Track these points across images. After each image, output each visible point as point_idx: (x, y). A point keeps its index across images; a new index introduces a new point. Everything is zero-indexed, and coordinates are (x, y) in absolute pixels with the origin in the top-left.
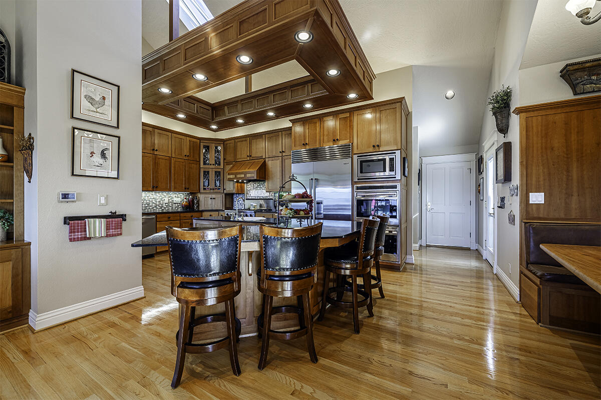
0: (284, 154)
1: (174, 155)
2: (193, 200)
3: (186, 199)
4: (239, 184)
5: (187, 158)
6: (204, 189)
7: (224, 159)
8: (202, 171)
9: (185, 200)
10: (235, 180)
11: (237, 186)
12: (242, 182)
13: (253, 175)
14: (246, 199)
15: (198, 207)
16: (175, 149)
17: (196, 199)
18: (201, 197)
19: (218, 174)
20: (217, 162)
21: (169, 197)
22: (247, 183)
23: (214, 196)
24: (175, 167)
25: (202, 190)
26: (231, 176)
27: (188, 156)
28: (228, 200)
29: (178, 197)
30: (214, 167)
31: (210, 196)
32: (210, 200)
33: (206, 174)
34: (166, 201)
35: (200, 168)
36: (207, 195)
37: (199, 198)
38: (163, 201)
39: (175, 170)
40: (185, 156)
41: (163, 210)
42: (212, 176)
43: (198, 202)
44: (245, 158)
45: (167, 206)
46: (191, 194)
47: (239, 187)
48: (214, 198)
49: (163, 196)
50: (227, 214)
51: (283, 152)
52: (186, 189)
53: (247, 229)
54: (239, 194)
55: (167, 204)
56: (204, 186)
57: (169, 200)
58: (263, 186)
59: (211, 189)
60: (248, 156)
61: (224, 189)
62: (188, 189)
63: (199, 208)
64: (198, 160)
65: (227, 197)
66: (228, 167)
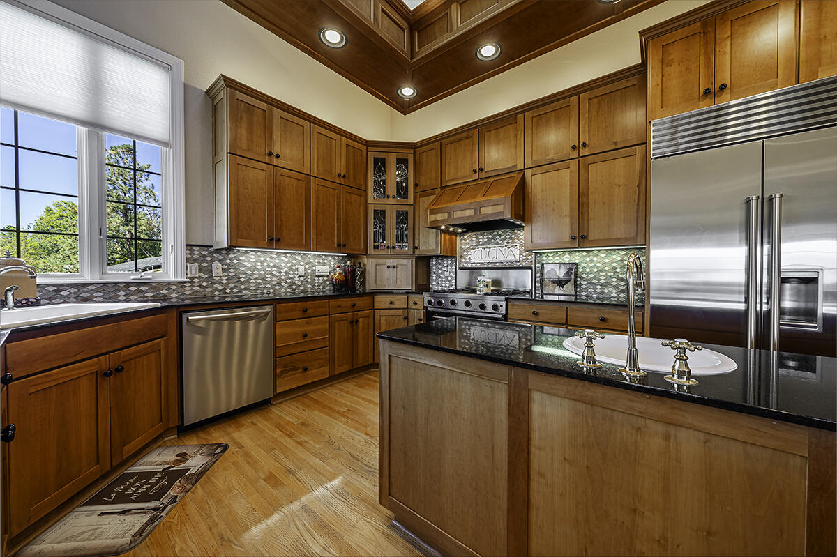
0: (584, 152)
1: (316, 171)
2: (353, 271)
3: (339, 267)
4: (448, 237)
5: (342, 181)
6: (376, 247)
7: (416, 185)
8: (371, 209)
9: (338, 269)
10: (443, 227)
11: (445, 240)
12: (455, 233)
13: (500, 208)
14: (460, 269)
15: (363, 283)
16: (318, 160)
17: (360, 267)
18: (369, 263)
19: (402, 218)
20: (402, 192)
21: (307, 264)
22: (462, 234)
23: (394, 262)
24: (318, 198)
25: (371, 250)
26: (439, 217)
27: (344, 176)
28: (420, 271)
29: (324, 264)
30: (394, 202)
31: (389, 262)
32: (387, 272)
33: (380, 215)
34: (301, 271)
35: (367, 204)
36: (381, 261)
37: (365, 265)
38: (294, 271)
39: (317, 204)
40: (339, 175)
41: (294, 290)
42: (391, 220)
43: (364, 273)
44: (466, 177)
45: (302, 282)
46: (350, 256)
47: (448, 243)
48: (394, 267)
49: (294, 262)
50: (430, 302)
51: (584, 145)
52: (340, 247)
53: (461, 330)
54: (447, 257)
55: (302, 279)
56: (375, 242)
57: (306, 269)
58: (502, 240)
59: (388, 247)
60: (475, 171)
61: (415, 248)
62: (345, 245)
63: (364, 286)
64: (363, 188)
65: (420, 263)
66: (426, 202)
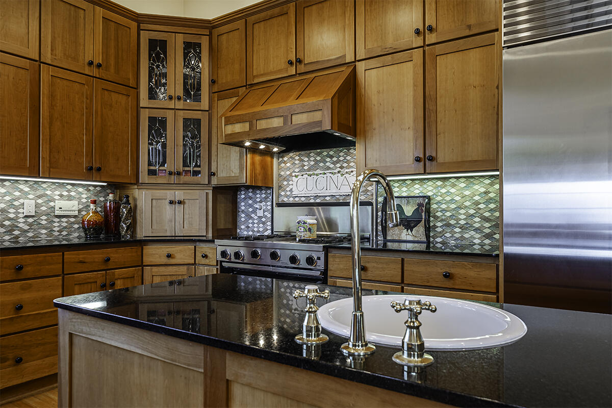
0: (431, 38)
1: (49, 55)
2: (117, 209)
3: (94, 202)
4: (258, 158)
5: (95, 72)
6: (152, 173)
7: (213, 82)
8: (144, 116)
9: (92, 206)
10: (248, 144)
11: (253, 164)
12: (268, 153)
13: (317, 116)
14: (279, 205)
15: (132, 227)
16: (53, 39)
17: (128, 202)
18: (142, 197)
19: (192, 126)
20: (191, 89)
21: (40, 197)
22: (281, 154)
23: (179, 195)
24: (52, 96)
25: (144, 177)
26: (238, 128)
27: (99, 66)
28: (221, 208)
29: (70, 198)
30: (180, 105)
31: (170, 194)
32: (168, 209)
33: (158, 126)
34: (29, 207)
35: (138, 108)
36: (158, 193)
37: (135, 200)
38: (16, 208)
39: (52, 106)
40: (91, 63)
41: (17, 237)
42: (175, 133)
43: (133, 212)
44: (280, 71)
45: (30, 225)
46: (113, 186)
47: (258, 167)
48: (180, 202)
49: (17, 194)
50: (224, 254)
51: (431, 29)
52: (91, 172)
53: (280, 296)
54: (260, 188)
55: (31, 220)
56: (150, 164)
57: (37, 206)
58: (334, 163)
59: (170, 173)
60: (291, 63)
61: (212, 174)
62: (99, 169)
63: (134, 232)
64: (132, 83)
65: (220, 197)
66: (225, 105)
